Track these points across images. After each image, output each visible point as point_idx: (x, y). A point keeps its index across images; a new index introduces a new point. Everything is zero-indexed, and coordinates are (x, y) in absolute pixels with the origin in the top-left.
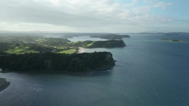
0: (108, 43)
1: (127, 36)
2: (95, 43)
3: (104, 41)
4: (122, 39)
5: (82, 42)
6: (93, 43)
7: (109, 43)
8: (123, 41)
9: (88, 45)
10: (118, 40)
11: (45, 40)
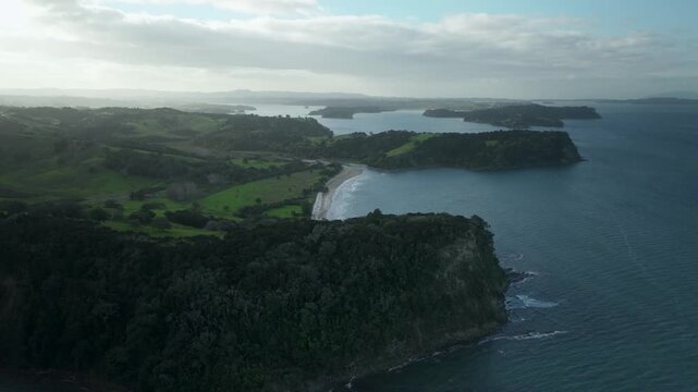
0: (488, 143)
1: (584, 113)
2: (425, 142)
3: (473, 135)
4: (561, 125)
5: (368, 134)
6: (417, 143)
7: (493, 143)
8: (566, 134)
9: (390, 154)
10: (541, 129)
11: (227, 123)
